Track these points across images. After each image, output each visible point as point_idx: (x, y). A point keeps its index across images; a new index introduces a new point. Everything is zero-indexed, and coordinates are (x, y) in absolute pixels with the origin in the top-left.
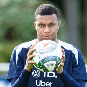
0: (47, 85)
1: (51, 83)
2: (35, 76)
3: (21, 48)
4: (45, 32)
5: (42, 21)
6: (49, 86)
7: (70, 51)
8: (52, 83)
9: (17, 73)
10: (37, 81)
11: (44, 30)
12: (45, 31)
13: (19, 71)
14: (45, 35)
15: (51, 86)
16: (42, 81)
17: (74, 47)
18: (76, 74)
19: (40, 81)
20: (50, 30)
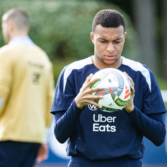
0: (109, 120)
1: (114, 118)
2: (92, 108)
3: (70, 69)
4: (108, 51)
5: (105, 35)
6: (111, 121)
7: (139, 73)
8: (116, 117)
9: (64, 104)
10: (94, 115)
11: (106, 48)
12: (108, 49)
13: (66, 102)
14: (107, 55)
15: (114, 122)
16: (101, 115)
17: (144, 66)
18: (150, 106)
19: (99, 115)
20: (115, 48)
